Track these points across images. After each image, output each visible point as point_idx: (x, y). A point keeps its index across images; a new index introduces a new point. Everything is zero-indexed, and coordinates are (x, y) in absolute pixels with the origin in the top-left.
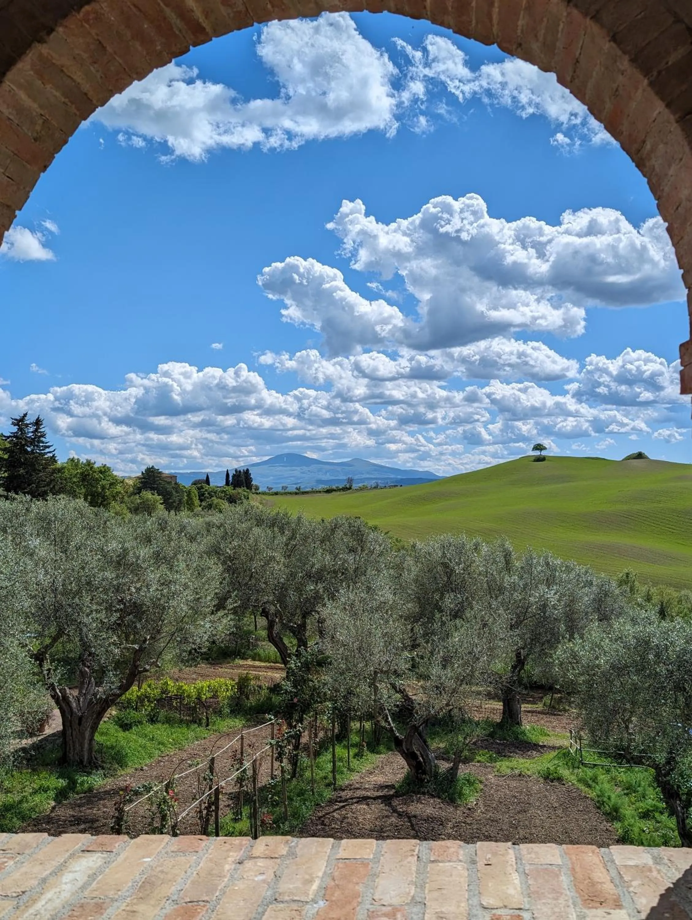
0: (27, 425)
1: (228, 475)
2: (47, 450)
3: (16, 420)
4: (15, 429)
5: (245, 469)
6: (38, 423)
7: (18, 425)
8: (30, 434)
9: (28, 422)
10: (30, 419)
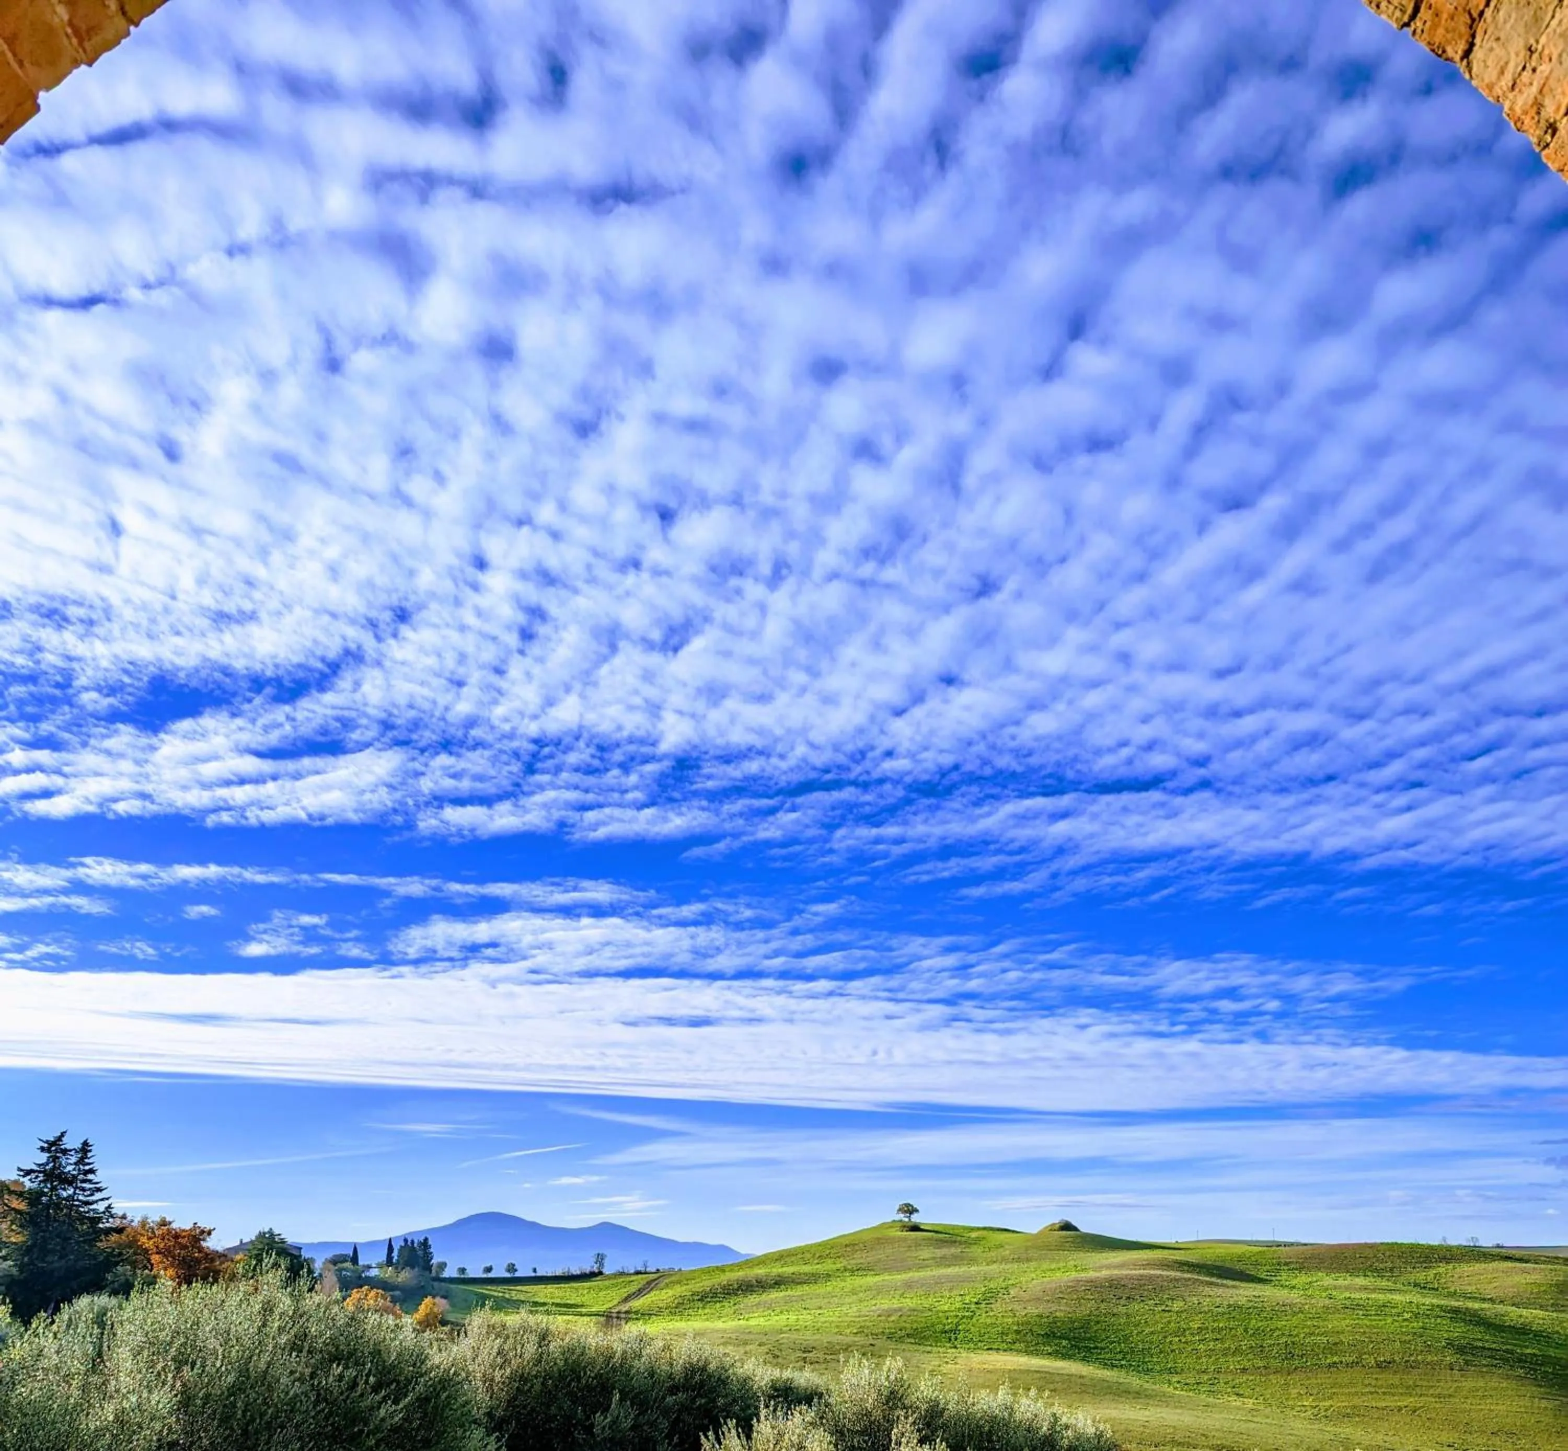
0: (65, 1152)
1: (390, 1249)
2: (98, 1196)
3: (47, 1142)
4: (43, 1158)
5: (422, 1239)
6: (85, 1148)
7: (48, 1150)
8: (70, 1168)
9: (68, 1147)
10: (72, 1142)
